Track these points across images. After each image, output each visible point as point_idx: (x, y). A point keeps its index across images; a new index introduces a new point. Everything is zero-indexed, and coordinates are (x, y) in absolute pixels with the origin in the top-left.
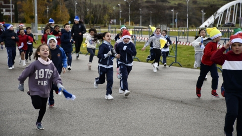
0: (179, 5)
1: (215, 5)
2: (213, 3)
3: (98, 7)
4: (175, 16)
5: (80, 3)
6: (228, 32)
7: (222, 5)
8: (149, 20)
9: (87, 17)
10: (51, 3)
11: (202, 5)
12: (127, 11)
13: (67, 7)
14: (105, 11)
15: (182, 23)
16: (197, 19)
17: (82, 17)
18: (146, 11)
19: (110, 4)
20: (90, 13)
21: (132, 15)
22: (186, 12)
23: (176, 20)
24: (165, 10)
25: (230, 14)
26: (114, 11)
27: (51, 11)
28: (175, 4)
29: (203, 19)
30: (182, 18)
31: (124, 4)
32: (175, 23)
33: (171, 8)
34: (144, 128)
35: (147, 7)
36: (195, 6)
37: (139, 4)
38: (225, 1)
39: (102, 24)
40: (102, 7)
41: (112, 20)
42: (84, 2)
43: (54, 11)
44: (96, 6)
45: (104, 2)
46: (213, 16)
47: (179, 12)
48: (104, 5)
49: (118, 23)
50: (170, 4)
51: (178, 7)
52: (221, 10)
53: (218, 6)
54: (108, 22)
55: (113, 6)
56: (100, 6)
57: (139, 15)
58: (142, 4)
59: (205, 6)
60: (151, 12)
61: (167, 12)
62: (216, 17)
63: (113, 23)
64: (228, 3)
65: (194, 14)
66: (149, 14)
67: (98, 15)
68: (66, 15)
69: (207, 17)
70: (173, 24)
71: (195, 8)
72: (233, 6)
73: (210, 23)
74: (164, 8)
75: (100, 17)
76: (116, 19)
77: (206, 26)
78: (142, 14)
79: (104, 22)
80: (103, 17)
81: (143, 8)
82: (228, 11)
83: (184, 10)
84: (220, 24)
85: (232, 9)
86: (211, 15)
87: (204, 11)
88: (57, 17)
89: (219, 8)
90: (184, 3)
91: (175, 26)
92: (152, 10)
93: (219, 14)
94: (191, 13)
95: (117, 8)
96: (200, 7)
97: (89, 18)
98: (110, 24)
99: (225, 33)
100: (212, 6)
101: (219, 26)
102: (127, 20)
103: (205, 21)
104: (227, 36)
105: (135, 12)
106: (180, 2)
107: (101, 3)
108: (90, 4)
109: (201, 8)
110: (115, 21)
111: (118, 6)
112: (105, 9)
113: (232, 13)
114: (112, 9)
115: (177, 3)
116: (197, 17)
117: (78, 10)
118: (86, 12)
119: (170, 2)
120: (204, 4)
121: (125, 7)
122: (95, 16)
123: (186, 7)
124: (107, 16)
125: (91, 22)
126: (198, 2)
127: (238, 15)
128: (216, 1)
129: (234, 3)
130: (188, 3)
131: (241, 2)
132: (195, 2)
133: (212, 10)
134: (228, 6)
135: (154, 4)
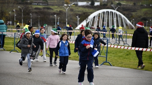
0: (60, 11)
1: (87, 13)
2: (85, 11)
4: (57, 20)
7: (92, 13)
8: (38, 22)
11: (77, 13)
12: (21, 15)
14: (2, 15)
16: (74, 23)
18: (35, 15)
21: (24, 18)
23: (58, 23)
25: (97, 20)
28: (57, 11)
29: (78, 23)
30: (62, 22)
31: (18, 10)
33: (54, 14)
35: (36, 13)
36: (72, 13)
38: (94, 10)
46: (85, 20)
47: (60, 17)
48: (2, 10)
49: (13, 24)
50: (54, 11)
51: (59, 13)
52: (91, 16)
53: (89, 14)
55: (10, 11)
57: (30, 18)
58: (32, 10)
61: (51, 16)
62: (88, 22)
64: (96, 11)
65: (71, 19)
66: (38, 18)
69: (81, 21)
71: (72, 14)
72: (100, 14)
74: (49, 14)
76: (12, 21)
78: (32, 18)
81: (32, 13)
82: (96, 18)
83: (64, 16)
85: (99, 16)
87: (79, 17)
90: (64, 10)
92: (39, 15)
93: (89, 19)
94: (69, 18)
95: (12, 13)
96: (76, 14)
100: (84, 13)
103: (79, 24)
105: (27, 16)
106: (61, 10)
111: (13, 11)
112: (3, 13)
113: (99, 19)
114: (9, 13)
115: (58, 10)
116: (74, 21)
119: (53, 9)
120: (79, 12)
123: (65, 14)
126: (74, 10)
127: (103, 21)
128: (87, 10)
129: (101, 11)
130: (67, 10)
131: (105, 10)
132: (72, 10)
133: (84, 16)
134: (96, 14)
135: (41, 11)
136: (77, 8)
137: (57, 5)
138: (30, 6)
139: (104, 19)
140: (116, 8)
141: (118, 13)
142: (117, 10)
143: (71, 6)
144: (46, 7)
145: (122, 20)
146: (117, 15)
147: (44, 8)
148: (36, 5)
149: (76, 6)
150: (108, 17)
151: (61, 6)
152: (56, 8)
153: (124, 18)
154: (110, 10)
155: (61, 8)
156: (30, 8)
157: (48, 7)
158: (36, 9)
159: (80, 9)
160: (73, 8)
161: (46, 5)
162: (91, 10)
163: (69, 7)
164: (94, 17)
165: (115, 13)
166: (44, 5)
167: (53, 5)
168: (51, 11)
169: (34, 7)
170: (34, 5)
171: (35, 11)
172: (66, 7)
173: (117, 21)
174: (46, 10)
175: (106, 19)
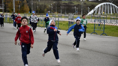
0: (78, 5)
1: (94, 5)
2: (93, 4)
3: (42, 5)
4: (76, 10)
5: (34, 4)
6: (100, 17)
7: (97, 5)
8: (65, 11)
9: (37, 10)
10: (21, 4)
11: (88, 5)
12: (55, 7)
13: (28, 5)
14: (45, 7)
15: (79, 13)
16: (86, 11)
17: (35, 10)
19: (47, 4)
20: (38, 8)
21: (57, 9)
22: (81, 8)
23: (77, 12)
24: (72, 7)
25: (100, 9)
26: (49, 7)
27: (21, 7)
28: (76, 4)
29: (89, 11)
30: (79, 11)
31: (54, 4)
32: (76, 13)
33: (75, 6)
34: (62, 59)
35: (64, 6)
36: (85, 5)
37: (60, 4)
38: (98, 3)
39: (44, 13)
40: (44, 6)
41: (48, 11)
42: (36, 3)
43: (22, 7)
44: (41, 5)
45: (45, 3)
46: (93, 10)
47: (78, 8)
48: (44, 5)
49: (51, 13)
50: (74, 5)
51: (78, 6)
52: (97, 7)
53: (95, 5)
54: (47, 12)
55: (49, 5)
56: (43, 5)
57: (60, 9)
58: (61, 4)
59: (90, 5)
60: (66, 8)
61: (73, 8)
62: (94, 10)
63: (49, 13)
64: (99, 4)
66: (65, 9)
67: (42, 9)
68: (28, 9)
69: (90, 10)
70: (75, 13)
72: (102, 5)
73: (92, 13)
74: (71, 6)
75: (43, 10)
76: (50, 11)
77: (90, 14)
78: (62, 9)
79: (45, 12)
80: (44, 10)
81: (62, 6)
82: (99, 8)
84: (96, 13)
85: (102, 7)
86: (92, 9)
87: (89, 8)
88: (24, 10)
89: (95, 6)
90: (80, 4)
91: (76, 14)
92: (66, 7)
93: (96, 9)
94: (83, 8)
95: (51, 6)
97: (38, 10)
98: (47, 13)
99: (98, 17)
100: (92, 5)
101: (96, 14)
102: (55, 11)
103: (90, 12)
104: (99, 18)
105: (59, 8)
106: (79, 3)
107: (43, 4)
108: (39, 4)
109: (88, 6)
110: (50, 12)
111: (51, 5)
112: (45, 6)
113: (101, 8)
114: (48, 6)
115: (77, 4)
116: (86, 10)
117: (33, 7)
118: (37, 8)
120: (89, 4)
121: (54, 6)
122: (41, 9)
123: (81, 6)
124: (46, 10)
125: (39, 12)
126: (86, 4)
127: (104, 9)
128: (94, 3)
129: (102, 4)
130: (82, 4)
131: (105, 3)
132: (85, 4)
133: (92, 7)
134: (99, 5)
135: (67, 4)
136: (88, 2)
137: (76, 1)
138: (60, 2)
139: (104, 8)
140: (112, 2)
141: (113, 5)
142: (113, 3)
143: (85, 1)
144: (70, 2)
145: (115, 9)
146: (112, 6)
147: (69, 3)
148: (64, 1)
149: (87, 1)
150: (107, 7)
151: (78, 2)
152: (76, 3)
153: (117, 8)
154: (108, 3)
155: (79, 2)
156: (61, 3)
157: (71, 2)
158: (64, 3)
159: (90, 3)
160: (86, 2)
161: (70, 1)
162: (97, 3)
163: (83, 2)
164: (99, 7)
165: (111, 5)
166: (69, 1)
167: (74, 1)
168: (73, 4)
169: (63, 2)
170: (63, 1)
171: (64, 4)
172: (82, 2)
173: (113, 9)
174: (70, 4)
175: (106, 8)
